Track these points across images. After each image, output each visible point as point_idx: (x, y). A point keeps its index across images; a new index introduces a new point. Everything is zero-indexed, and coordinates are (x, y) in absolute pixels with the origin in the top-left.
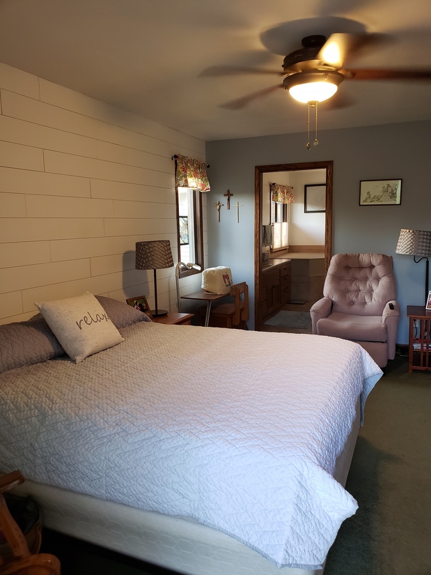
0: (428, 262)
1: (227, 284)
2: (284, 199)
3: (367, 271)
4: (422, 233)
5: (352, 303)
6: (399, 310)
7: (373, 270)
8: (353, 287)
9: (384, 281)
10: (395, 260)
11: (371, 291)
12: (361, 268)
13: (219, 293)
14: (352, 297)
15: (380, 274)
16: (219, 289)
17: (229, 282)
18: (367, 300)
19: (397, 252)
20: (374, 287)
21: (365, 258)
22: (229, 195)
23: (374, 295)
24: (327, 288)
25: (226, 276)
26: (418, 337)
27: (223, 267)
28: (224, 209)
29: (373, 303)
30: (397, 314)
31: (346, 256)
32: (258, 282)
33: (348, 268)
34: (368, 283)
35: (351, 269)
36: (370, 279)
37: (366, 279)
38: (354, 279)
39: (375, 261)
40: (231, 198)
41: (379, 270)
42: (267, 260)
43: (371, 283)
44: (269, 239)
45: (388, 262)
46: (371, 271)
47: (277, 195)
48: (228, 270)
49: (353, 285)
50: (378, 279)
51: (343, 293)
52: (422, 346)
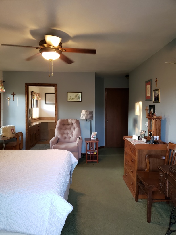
0: (91, 122)
1: (13, 133)
2: (37, 98)
3: (71, 125)
4: (89, 111)
5: (65, 138)
6: (82, 139)
7: (73, 125)
8: (66, 132)
9: (77, 129)
10: (80, 122)
11: (72, 133)
12: (68, 124)
13: (9, 137)
14: (65, 136)
15: (75, 127)
16: (9, 135)
17: (14, 132)
18: (71, 136)
19: (81, 118)
20: (73, 132)
21: (70, 121)
22: (14, 94)
23: (73, 134)
24: (56, 133)
25: (13, 129)
26: (89, 149)
27: (11, 126)
28: (11, 100)
29: (73, 138)
30: (82, 141)
31: (63, 120)
32: (27, 132)
33: (64, 125)
34: (71, 130)
35: (65, 125)
36: (72, 129)
37: (70, 129)
38: (66, 129)
39: (74, 122)
40: (15, 96)
41: (75, 125)
42: (30, 123)
43: (72, 130)
44: (31, 114)
45: (78, 122)
46: (72, 126)
47: (34, 96)
48: (14, 127)
49: (66, 131)
50: (74, 128)
51: (62, 134)
52: (90, 153)
